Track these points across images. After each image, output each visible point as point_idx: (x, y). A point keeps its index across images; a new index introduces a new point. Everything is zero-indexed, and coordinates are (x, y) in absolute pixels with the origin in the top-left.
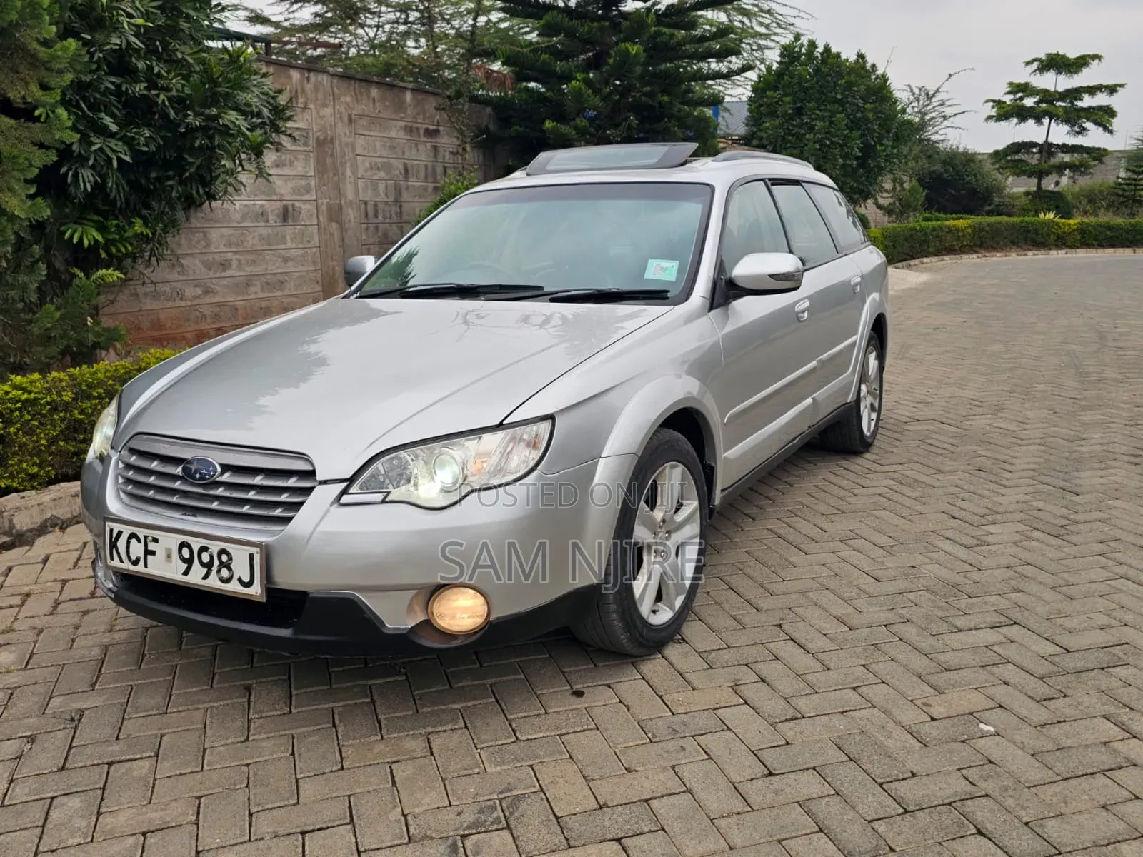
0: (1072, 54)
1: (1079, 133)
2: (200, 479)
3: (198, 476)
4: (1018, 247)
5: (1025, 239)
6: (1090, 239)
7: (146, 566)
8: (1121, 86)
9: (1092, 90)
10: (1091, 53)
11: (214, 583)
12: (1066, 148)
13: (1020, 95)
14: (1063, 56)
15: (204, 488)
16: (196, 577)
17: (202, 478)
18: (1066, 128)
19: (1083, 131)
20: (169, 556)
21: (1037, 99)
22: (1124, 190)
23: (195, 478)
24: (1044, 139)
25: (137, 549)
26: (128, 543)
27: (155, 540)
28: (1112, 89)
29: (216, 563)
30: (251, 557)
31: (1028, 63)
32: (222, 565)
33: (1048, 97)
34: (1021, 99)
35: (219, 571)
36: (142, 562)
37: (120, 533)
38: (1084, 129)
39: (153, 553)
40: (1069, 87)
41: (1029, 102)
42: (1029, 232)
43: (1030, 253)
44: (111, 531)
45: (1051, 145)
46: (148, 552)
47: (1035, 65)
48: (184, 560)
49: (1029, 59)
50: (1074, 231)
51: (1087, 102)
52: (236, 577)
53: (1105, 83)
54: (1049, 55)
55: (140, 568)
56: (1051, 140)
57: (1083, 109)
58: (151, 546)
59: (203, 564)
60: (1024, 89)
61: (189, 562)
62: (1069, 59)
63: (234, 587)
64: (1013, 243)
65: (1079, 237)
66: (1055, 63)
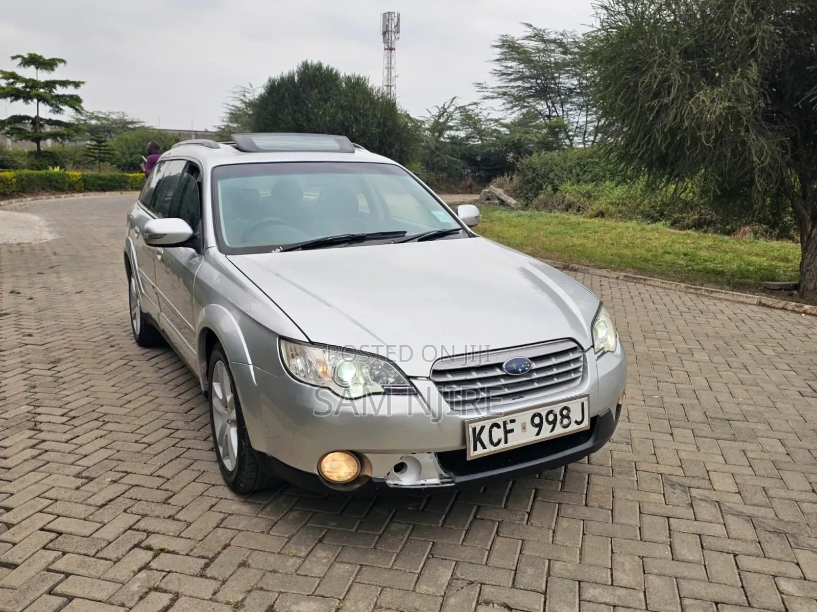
0: (47, 57)
1: (57, 112)
2: (522, 371)
3: (520, 370)
4: (47, 192)
5: (50, 186)
6: (88, 186)
7: (506, 442)
8: (83, 83)
9: (64, 84)
10: (59, 58)
11: (559, 431)
12: (50, 122)
13: (11, 80)
14: (41, 57)
15: (527, 377)
16: (546, 433)
17: (524, 371)
18: (48, 108)
19: (59, 111)
20: (524, 428)
21: (24, 85)
22: (93, 152)
23: (519, 372)
24: (36, 114)
25: (498, 434)
26: (490, 432)
27: (513, 421)
28: (77, 85)
29: (559, 417)
30: (583, 404)
31: (14, 58)
32: (563, 417)
33: (33, 84)
34: (12, 83)
35: (562, 422)
36: (503, 441)
37: (483, 428)
38: (61, 109)
39: (512, 431)
40: (48, 79)
41: (19, 85)
42: (51, 181)
43: (63, 196)
44: (474, 430)
45: (42, 119)
46: (507, 432)
47: (19, 60)
48: (536, 426)
49: (14, 55)
50: (79, 180)
51: (59, 91)
52: (573, 421)
53: (71, 80)
54: (30, 55)
55: (502, 446)
56: (41, 115)
57: (58, 96)
58: (509, 427)
59: (549, 423)
60: (13, 76)
61: (540, 426)
62: (44, 60)
63: (574, 428)
64: (43, 189)
65: (83, 184)
66: (33, 61)
